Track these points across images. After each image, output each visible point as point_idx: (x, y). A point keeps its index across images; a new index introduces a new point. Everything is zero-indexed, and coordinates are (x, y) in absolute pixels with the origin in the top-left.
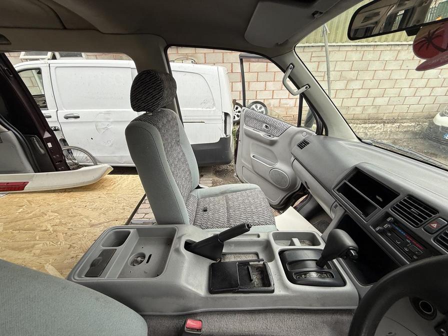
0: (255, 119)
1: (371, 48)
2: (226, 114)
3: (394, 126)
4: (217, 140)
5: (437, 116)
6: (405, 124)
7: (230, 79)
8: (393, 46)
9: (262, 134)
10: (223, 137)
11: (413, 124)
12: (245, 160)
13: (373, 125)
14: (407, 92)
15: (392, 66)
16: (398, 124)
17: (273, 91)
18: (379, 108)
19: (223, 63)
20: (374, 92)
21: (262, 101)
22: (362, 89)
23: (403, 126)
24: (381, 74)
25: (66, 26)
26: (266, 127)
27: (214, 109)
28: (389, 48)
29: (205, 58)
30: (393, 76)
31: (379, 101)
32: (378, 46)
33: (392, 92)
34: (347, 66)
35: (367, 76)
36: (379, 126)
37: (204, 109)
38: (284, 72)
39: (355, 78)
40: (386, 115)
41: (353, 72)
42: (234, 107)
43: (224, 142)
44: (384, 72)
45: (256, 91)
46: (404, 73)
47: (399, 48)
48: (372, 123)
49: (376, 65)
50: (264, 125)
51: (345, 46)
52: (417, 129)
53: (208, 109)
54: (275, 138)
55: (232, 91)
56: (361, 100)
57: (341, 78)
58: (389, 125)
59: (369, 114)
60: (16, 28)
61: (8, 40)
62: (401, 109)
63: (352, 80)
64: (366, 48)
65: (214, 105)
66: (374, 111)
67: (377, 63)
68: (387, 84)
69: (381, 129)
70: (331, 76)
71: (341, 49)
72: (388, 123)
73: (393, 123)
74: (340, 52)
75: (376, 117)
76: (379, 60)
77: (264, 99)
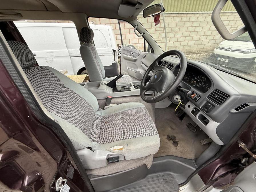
0: (128, 50)
1: (185, 15)
2: (114, 51)
3: (197, 55)
4: (111, 64)
5: (215, 50)
6: (202, 54)
7: (115, 33)
8: (195, 14)
9: (131, 57)
10: (113, 62)
11: (206, 54)
12: (125, 71)
13: (188, 55)
14: (203, 38)
15: (195, 25)
16: (199, 54)
17: (138, 39)
18: (191, 46)
19: (110, 23)
20: (188, 38)
21: (133, 45)
22: (182, 37)
23: (201, 55)
24: (191, 29)
25: (48, 9)
26: (132, 53)
27: (108, 48)
28: (193, 15)
29: (100, 21)
30: (196, 30)
31: (191, 43)
32: (188, 14)
33: (196, 38)
34: (174, 25)
35: (184, 30)
36: (190, 56)
37: (103, 48)
38: (134, 27)
39: (178, 31)
40: (194, 50)
41: (177, 28)
42: (118, 48)
43: (114, 65)
44: (192, 28)
45: (130, 39)
46: (201, 28)
47: (198, 15)
48: (187, 54)
49: (188, 24)
50: (131, 53)
51: (172, 14)
52: (208, 56)
53: (105, 48)
54: (136, 58)
55: (116, 40)
56: (182, 43)
57: (172, 31)
58: (195, 55)
59: (186, 50)
60: (27, 10)
61: (22, 15)
62: (200, 47)
63: (177, 32)
64: (182, 15)
65: (108, 46)
66: (189, 48)
67: (188, 23)
68: (193, 34)
69: (191, 57)
70: (166, 30)
71: (171, 15)
72: (195, 54)
73: (197, 54)
74: (170, 17)
75: (189, 51)
76: (189, 21)
77: (134, 44)
